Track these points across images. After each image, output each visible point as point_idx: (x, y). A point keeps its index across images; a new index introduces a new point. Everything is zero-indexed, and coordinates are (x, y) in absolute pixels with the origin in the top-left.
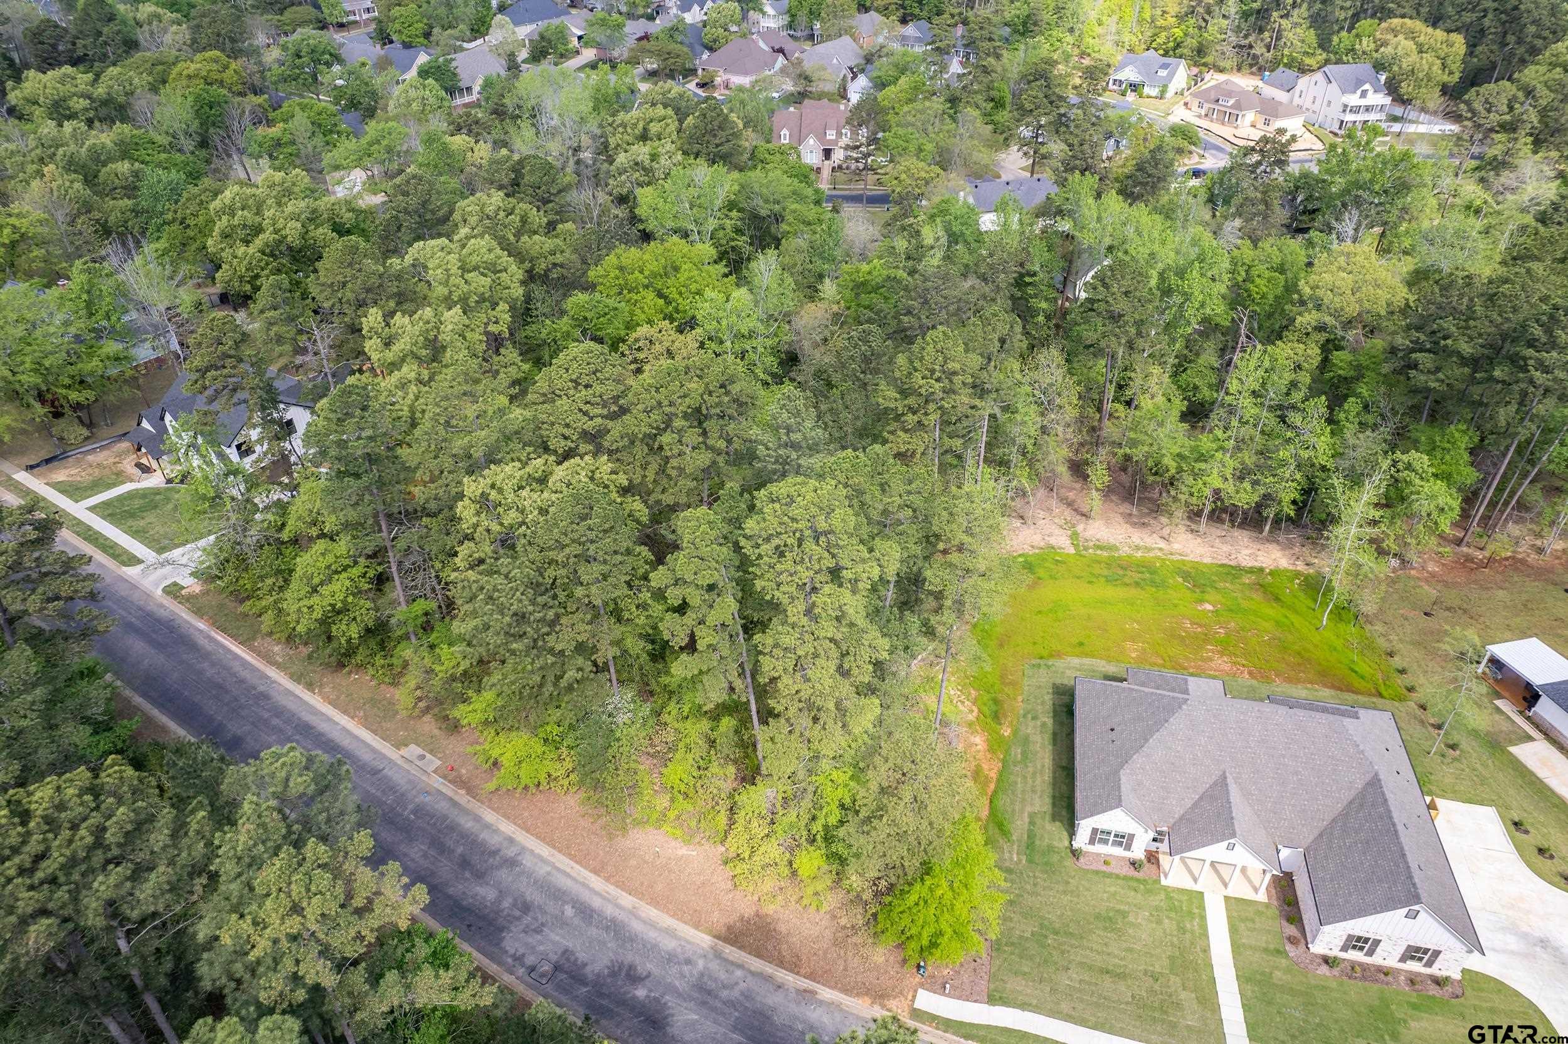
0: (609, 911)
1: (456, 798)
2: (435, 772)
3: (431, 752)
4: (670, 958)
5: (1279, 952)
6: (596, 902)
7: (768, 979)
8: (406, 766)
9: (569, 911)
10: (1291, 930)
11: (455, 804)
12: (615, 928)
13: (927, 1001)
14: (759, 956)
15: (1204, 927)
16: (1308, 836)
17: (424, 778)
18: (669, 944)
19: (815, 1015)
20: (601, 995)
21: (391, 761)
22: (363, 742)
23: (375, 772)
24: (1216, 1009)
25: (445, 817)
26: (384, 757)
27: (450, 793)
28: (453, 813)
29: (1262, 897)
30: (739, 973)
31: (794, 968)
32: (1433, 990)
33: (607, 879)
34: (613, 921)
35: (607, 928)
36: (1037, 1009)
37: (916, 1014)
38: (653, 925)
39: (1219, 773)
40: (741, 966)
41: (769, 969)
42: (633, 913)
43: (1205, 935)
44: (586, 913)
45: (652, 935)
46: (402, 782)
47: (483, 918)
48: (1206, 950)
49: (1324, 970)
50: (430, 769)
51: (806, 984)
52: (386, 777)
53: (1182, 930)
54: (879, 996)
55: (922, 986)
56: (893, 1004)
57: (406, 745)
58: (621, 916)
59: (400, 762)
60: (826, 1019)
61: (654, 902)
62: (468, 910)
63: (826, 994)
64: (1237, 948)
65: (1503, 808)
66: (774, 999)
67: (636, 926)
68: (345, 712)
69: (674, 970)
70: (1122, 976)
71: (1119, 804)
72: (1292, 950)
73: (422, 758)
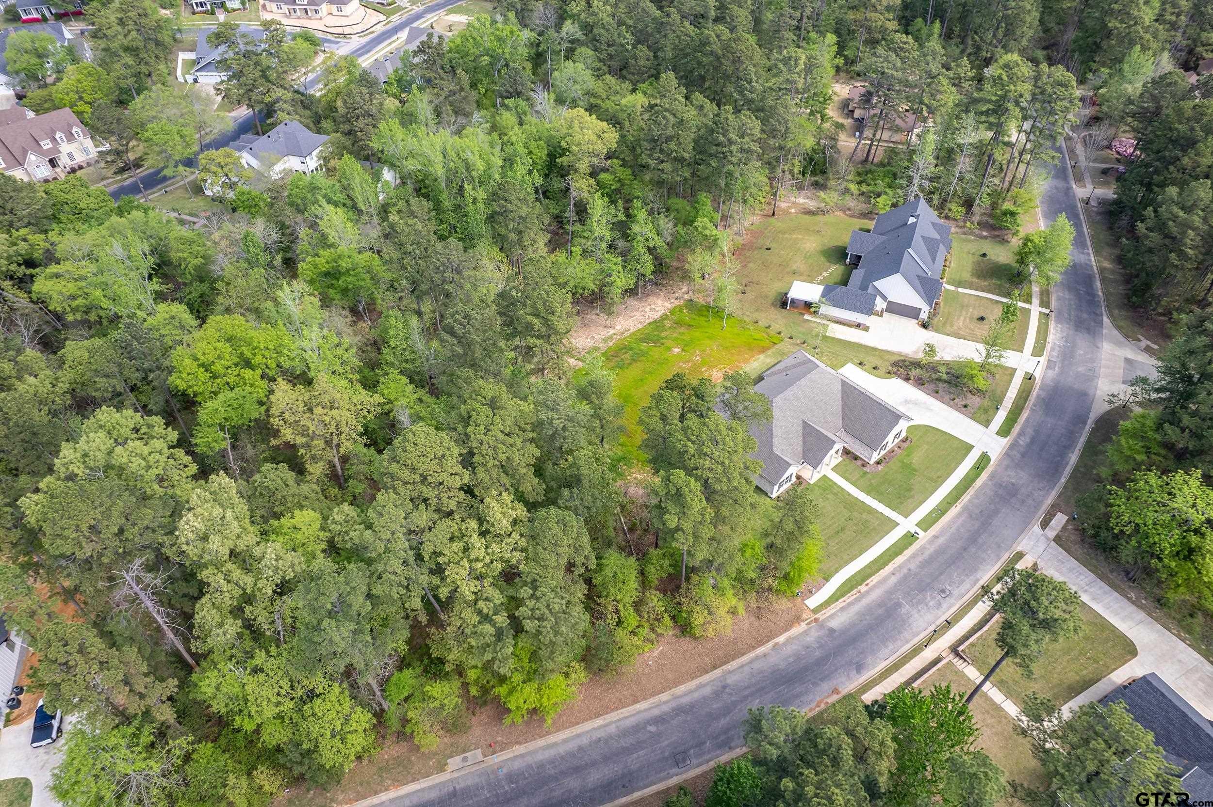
0: (665, 708)
1: (517, 753)
2: (485, 756)
3: (464, 751)
4: (717, 694)
6: (656, 712)
7: (757, 658)
8: (463, 772)
9: (652, 728)
10: (859, 463)
11: (522, 756)
12: (680, 711)
13: (813, 602)
14: (743, 654)
15: (839, 487)
17: (483, 765)
18: (707, 691)
19: (789, 650)
20: (716, 738)
21: (451, 781)
22: (418, 791)
23: (453, 794)
24: (876, 511)
25: (530, 766)
26: (443, 784)
27: (511, 755)
28: (529, 760)
29: (840, 459)
30: (746, 669)
31: (760, 643)
32: (905, 445)
33: (645, 699)
34: (673, 710)
35: (677, 715)
36: (841, 567)
37: (815, 611)
38: (691, 692)
40: (742, 666)
41: (752, 655)
42: (675, 698)
43: (843, 489)
44: (658, 720)
45: (696, 695)
46: (477, 780)
47: (624, 776)
48: (849, 495)
49: (880, 467)
50: (480, 758)
51: (770, 644)
52: (462, 790)
53: (836, 494)
54: (798, 619)
55: (803, 600)
56: (804, 616)
57: (446, 764)
58: (674, 704)
59: (456, 775)
60: (795, 647)
61: (677, 683)
62: (610, 784)
63: (781, 639)
64: (855, 484)
65: (851, 361)
66: (773, 660)
67: (685, 700)
68: (376, 793)
69: (725, 696)
70: (843, 529)
72: (866, 469)
73: (465, 759)
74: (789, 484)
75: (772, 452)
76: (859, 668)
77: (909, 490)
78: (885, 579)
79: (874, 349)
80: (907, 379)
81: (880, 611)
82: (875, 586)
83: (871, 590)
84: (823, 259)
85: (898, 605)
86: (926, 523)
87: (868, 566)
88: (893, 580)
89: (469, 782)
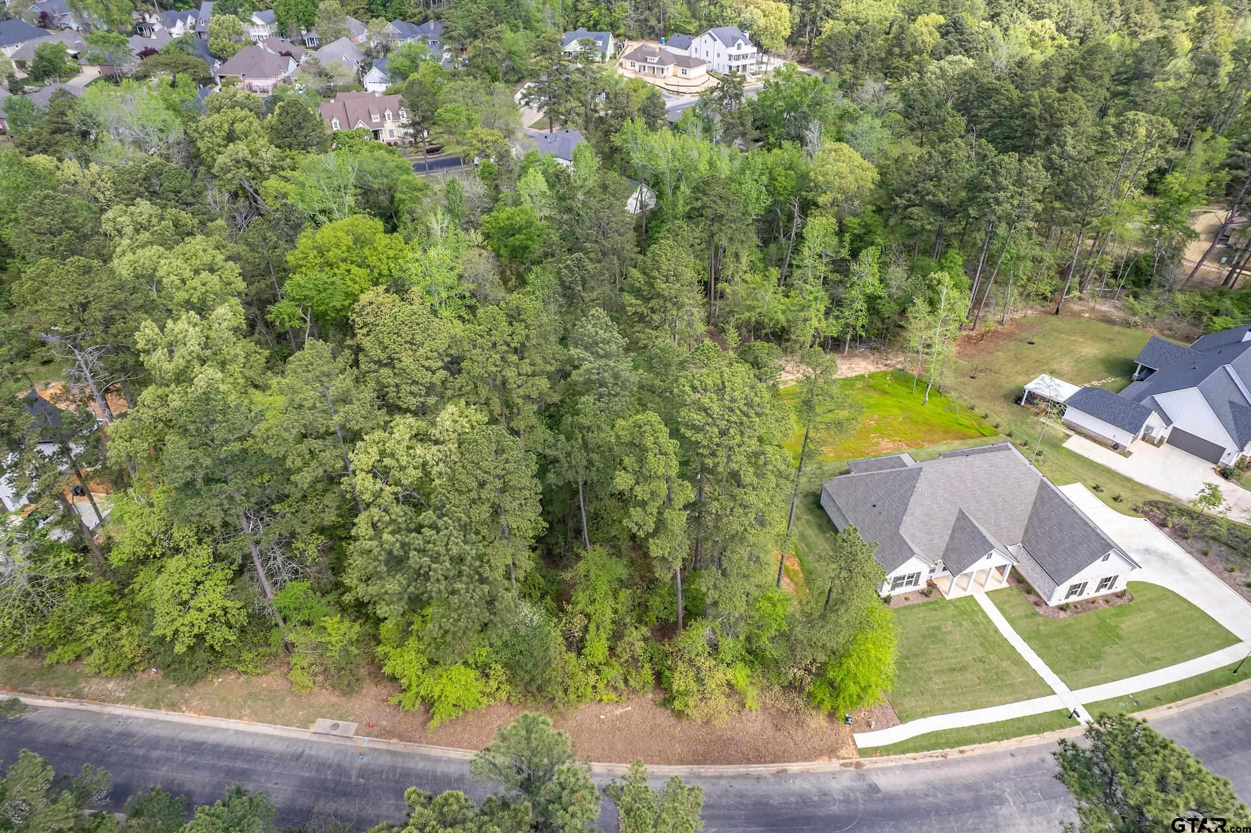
1: (391, 748)
2: (356, 734)
3: (341, 718)
5: (1035, 614)
7: (747, 776)
8: (324, 740)
10: (1032, 598)
11: (394, 753)
13: (864, 740)
14: (730, 763)
15: (986, 616)
16: (1020, 534)
17: (349, 743)
19: (798, 786)
21: (306, 742)
22: (268, 735)
23: (297, 757)
24: (1027, 665)
25: (394, 768)
26: (297, 741)
27: (383, 747)
28: (399, 762)
29: (1005, 585)
30: (723, 782)
31: (760, 759)
32: (1119, 602)
36: (932, 713)
37: (863, 752)
39: (957, 511)
40: (721, 777)
41: (742, 769)
43: (990, 621)
46: (330, 755)
48: (996, 631)
49: (1062, 614)
50: (350, 734)
51: (774, 767)
52: (310, 758)
53: (976, 624)
54: (832, 752)
55: (853, 731)
56: (843, 752)
57: (313, 722)
59: (315, 738)
60: (807, 786)
63: (794, 767)
64: (1012, 622)
65: (1084, 482)
66: (763, 788)
68: (229, 716)
70: (963, 669)
71: (912, 553)
72: (1040, 610)
73: (336, 726)
74: (911, 588)
75: (897, 533)
77: (1097, 658)
78: (995, 757)
79: (1128, 480)
80: (1162, 525)
81: (964, 795)
82: (973, 759)
83: (965, 761)
84: (1100, 367)
85: (1000, 800)
86: (1100, 709)
87: (977, 728)
88: (1009, 762)
89: (322, 753)
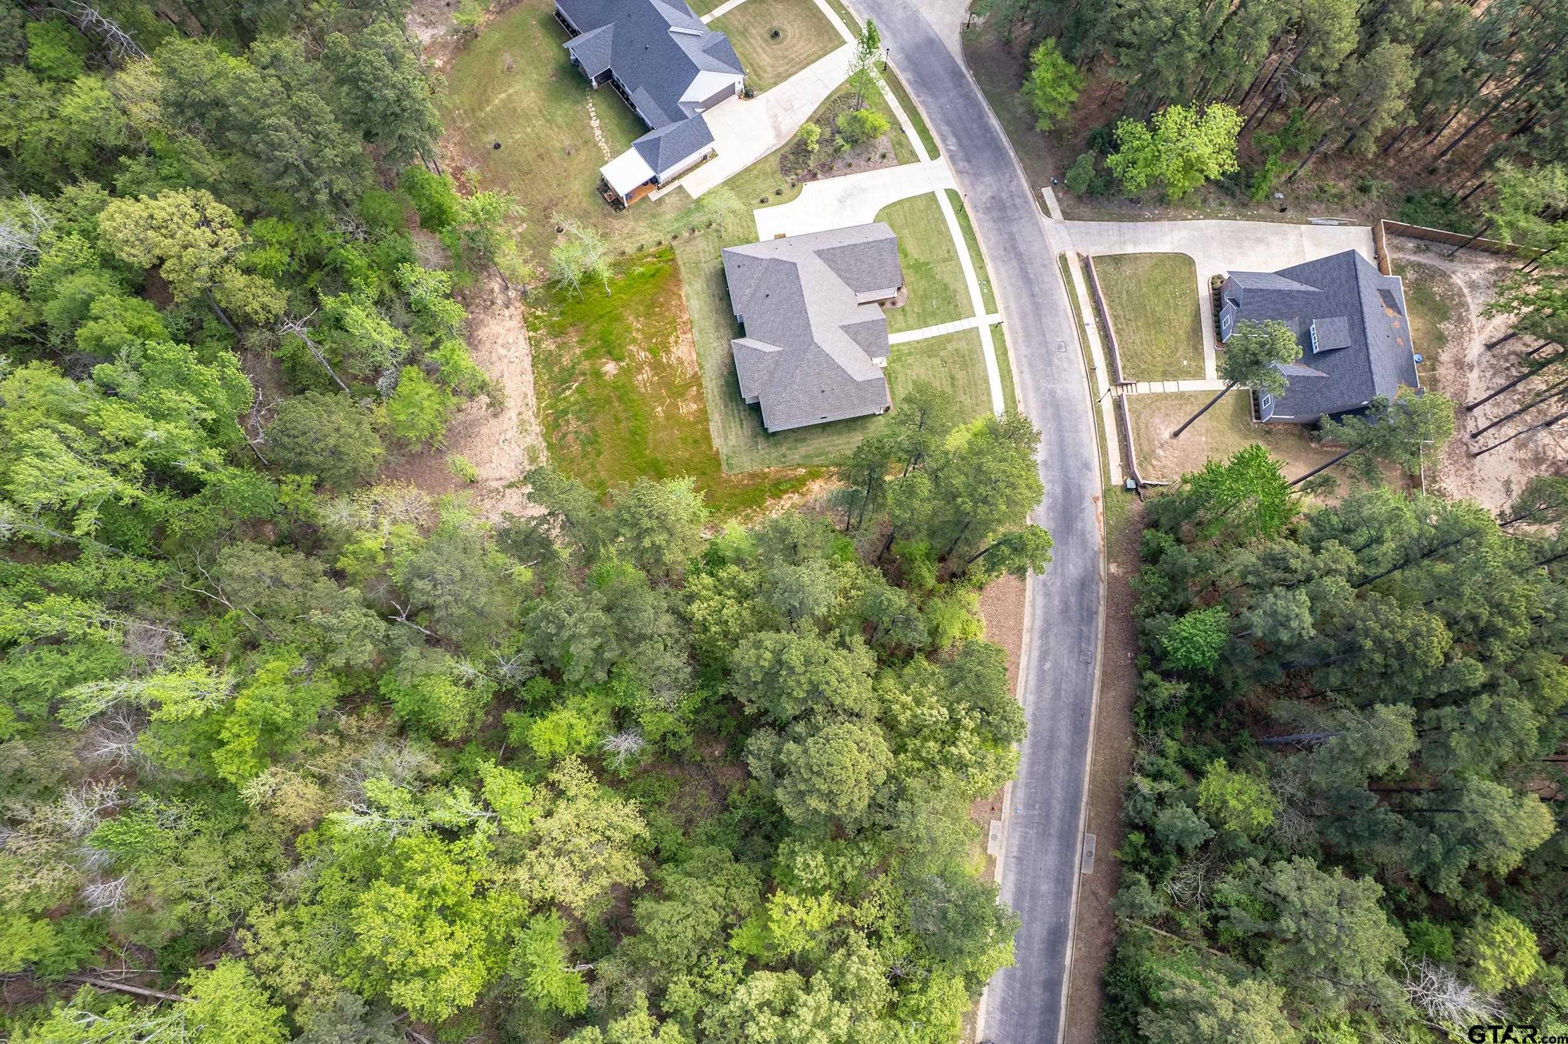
0: (1037, 643)
1: (1010, 790)
2: (1000, 819)
3: (987, 835)
4: (1047, 595)
5: (903, 309)
6: (1035, 654)
8: (1005, 844)
9: (1048, 666)
10: (887, 305)
12: (1045, 634)
17: (1007, 824)
18: (1040, 600)
20: (1082, 619)
21: (1007, 857)
23: (1019, 860)
24: (951, 335)
25: (1027, 784)
26: (1006, 864)
27: (1010, 796)
28: (1022, 782)
33: (1019, 656)
34: (1041, 638)
35: (1047, 638)
38: (1033, 615)
42: (1031, 630)
43: (911, 343)
44: (1044, 655)
45: (1039, 612)
46: (1017, 835)
47: (1074, 711)
50: (999, 823)
52: (1019, 850)
53: (910, 354)
57: (991, 856)
58: (1036, 635)
59: (1004, 850)
61: (1020, 621)
62: (1075, 727)
64: (909, 328)
65: (752, 206)
67: (1039, 623)
69: (1053, 589)
70: (952, 378)
72: (900, 305)
73: (995, 837)
75: (858, 384)
76: (1087, 466)
77: (946, 287)
78: (1023, 383)
80: (814, 177)
81: (1050, 411)
82: (1025, 397)
83: (1025, 401)
85: (1052, 393)
86: (990, 306)
87: (1004, 387)
88: (1027, 376)
89: (1016, 842)
